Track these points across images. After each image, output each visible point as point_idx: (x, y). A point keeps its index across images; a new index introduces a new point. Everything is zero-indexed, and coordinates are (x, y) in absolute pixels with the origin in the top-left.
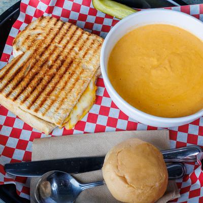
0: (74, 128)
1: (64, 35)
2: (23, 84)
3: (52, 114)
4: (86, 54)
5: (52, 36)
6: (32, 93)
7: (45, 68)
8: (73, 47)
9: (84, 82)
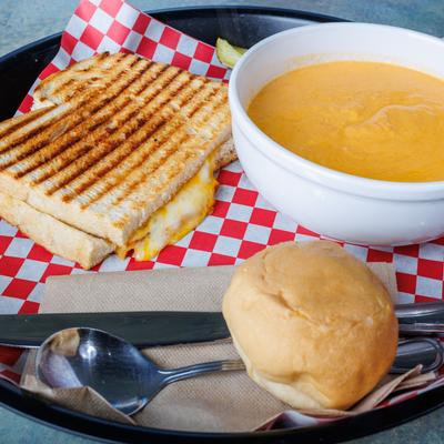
0: (155, 260)
1: (150, 82)
2: (45, 152)
3: (104, 208)
4: (196, 110)
5: (123, 82)
6: (61, 169)
7: (101, 131)
8: (169, 100)
9: (188, 156)
